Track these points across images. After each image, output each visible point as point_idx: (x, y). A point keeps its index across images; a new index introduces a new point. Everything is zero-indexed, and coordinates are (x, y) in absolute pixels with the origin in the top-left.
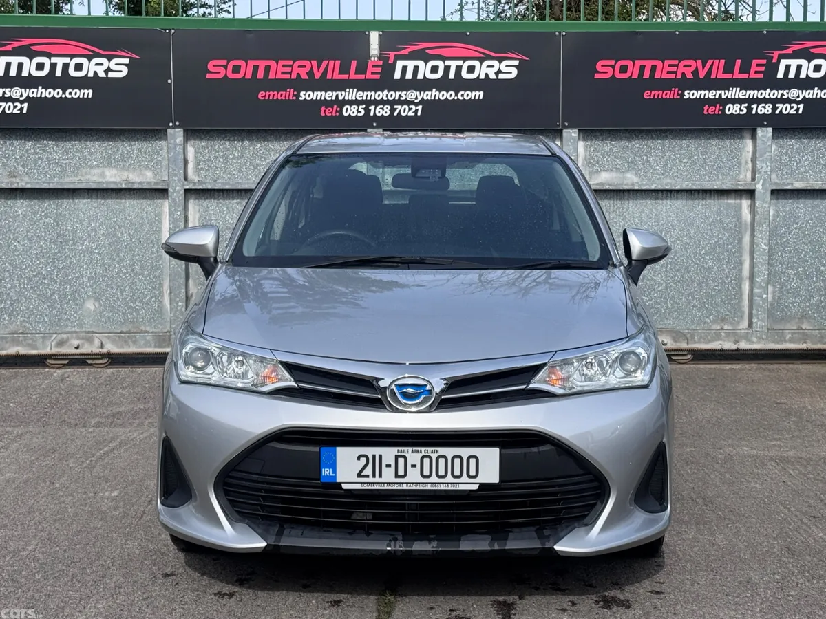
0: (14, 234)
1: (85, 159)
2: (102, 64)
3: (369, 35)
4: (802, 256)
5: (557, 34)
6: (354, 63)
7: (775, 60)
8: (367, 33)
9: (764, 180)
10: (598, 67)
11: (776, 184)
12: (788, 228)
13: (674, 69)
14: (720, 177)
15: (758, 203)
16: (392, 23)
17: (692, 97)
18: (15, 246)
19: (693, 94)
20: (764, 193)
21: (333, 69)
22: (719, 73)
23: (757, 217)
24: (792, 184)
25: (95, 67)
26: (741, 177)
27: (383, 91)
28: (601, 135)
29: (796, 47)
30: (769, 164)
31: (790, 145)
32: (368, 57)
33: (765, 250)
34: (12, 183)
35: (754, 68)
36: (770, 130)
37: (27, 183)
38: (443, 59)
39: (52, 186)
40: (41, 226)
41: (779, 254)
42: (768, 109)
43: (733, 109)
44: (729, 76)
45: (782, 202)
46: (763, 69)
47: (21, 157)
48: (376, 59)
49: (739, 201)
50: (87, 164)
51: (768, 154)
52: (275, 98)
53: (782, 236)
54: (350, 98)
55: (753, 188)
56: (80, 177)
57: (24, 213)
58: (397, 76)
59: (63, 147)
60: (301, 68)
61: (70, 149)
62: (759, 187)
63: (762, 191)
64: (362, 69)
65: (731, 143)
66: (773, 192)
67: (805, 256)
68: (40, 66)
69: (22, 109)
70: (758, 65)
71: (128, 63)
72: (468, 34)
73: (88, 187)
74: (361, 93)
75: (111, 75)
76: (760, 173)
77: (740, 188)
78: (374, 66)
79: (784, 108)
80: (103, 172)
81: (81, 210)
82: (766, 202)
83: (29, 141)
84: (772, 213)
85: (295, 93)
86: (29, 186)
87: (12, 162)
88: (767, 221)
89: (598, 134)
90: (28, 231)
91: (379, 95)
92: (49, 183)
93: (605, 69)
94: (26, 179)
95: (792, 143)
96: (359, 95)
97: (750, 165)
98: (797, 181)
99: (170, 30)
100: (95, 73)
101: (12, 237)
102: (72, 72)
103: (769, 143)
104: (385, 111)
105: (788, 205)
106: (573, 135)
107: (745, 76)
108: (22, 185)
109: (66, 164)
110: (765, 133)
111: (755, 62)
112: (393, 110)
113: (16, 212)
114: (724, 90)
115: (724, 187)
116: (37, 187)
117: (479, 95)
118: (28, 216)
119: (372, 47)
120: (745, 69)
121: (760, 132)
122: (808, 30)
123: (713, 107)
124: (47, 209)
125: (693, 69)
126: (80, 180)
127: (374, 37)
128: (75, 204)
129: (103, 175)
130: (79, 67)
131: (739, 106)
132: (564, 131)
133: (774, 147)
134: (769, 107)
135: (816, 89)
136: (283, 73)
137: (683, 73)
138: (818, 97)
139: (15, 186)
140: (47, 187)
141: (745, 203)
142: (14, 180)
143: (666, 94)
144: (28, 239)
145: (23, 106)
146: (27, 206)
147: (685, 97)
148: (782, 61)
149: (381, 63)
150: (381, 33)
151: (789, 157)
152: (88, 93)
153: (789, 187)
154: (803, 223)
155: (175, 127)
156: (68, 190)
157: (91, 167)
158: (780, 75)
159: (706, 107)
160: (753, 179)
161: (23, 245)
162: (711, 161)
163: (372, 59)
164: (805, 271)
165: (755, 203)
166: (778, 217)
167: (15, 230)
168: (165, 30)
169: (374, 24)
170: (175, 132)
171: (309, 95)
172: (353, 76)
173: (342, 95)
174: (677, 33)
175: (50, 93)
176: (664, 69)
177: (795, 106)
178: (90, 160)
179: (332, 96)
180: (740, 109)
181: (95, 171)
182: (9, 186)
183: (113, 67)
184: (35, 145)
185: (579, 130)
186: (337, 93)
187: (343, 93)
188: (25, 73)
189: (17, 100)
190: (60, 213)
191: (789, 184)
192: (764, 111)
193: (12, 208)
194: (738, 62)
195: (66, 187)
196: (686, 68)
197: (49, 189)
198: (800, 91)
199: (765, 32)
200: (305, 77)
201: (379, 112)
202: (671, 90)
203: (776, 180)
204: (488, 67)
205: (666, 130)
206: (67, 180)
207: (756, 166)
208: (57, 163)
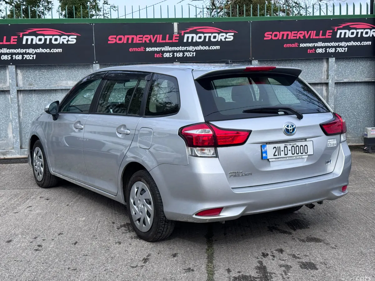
0: (32, 108)
1: (60, 77)
2: (65, 38)
3: (173, 24)
4: (347, 108)
5: (249, 22)
6: (168, 36)
7: (336, 31)
8: (172, 23)
9: (332, 79)
10: (266, 35)
11: (337, 80)
12: (341, 98)
13: (296, 35)
14: (314, 78)
15: (330, 88)
16: (182, 19)
17: (303, 46)
18: (32, 113)
19: (303, 45)
20: (332, 84)
21: (159, 38)
22: (313, 36)
23: (330, 94)
24: (343, 80)
25: (62, 40)
26: (323, 78)
27: (179, 47)
28: (267, 62)
29: (344, 25)
30: (334, 72)
31: (341, 65)
32: (174, 33)
33: (333, 107)
34: (30, 88)
35: (327, 34)
36: (334, 58)
37: (36, 87)
38: (203, 33)
39: (47, 88)
40: (43, 104)
41: (338, 108)
42: (333, 50)
43: (319, 51)
44: (318, 37)
45: (339, 87)
46: (331, 34)
47: (34, 77)
48: (176, 34)
49: (322, 87)
50: (61, 79)
51: (333, 68)
52: (136, 51)
53: (339, 101)
54: (166, 50)
55: (328, 82)
56: (58, 85)
57: (36, 100)
58: (185, 40)
59: (51, 72)
60: (147, 38)
61: (53, 73)
62: (330, 82)
63: (331, 83)
64: (171, 38)
65: (318, 64)
66: (335, 83)
67: (348, 109)
68: (40, 40)
69: (33, 57)
70: (329, 33)
71: (76, 37)
72: (213, 23)
73: (61, 88)
74: (171, 48)
75: (69, 43)
76: (330, 76)
77: (323, 82)
78: (176, 37)
79: (340, 50)
80: (67, 82)
81: (59, 98)
82: (333, 87)
83: (37, 70)
84: (335, 92)
85: (144, 48)
86: (37, 89)
87: (30, 79)
88: (334, 95)
89: (266, 62)
90: (37, 107)
91: (178, 49)
92: (45, 87)
93: (268, 36)
94: (36, 86)
95: (343, 64)
96: (170, 49)
97: (326, 73)
98: (345, 79)
99: (93, 24)
100: (63, 42)
101: (31, 109)
102: (53, 42)
103: (334, 64)
104: (181, 55)
105: (341, 89)
106: (256, 63)
107: (324, 37)
108: (35, 88)
109: (52, 79)
110: (332, 60)
111: (328, 31)
112: (184, 54)
113: (32, 99)
114: (316, 43)
115: (316, 82)
116: (41, 89)
117: (218, 47)
118: (37, 101)
119: (175, 29)
120: (324, 34)
121: (330, 60)
122: (348, 18)
123: (312, 50)
124: (45, 98)
125: (303, 35)
126: (58, 86)
127: (176, 25)
128: (56, 96)
129: (67, 84)
130: (56, 40)
131: (322, 49)
132: (252, 61)
133: (335, 65)
134: (334, 49)
135: (352, 42)
136: (139, 40)
137: (299, 37)
138: (353, 45)
139: (31, 89)
140: (45, 89)
141: (324, 88)
142: (31, 86)
143: (293, 45)
144: (38, 110)
145: (34, 56)
146: (37, 97)
147: (300, 46)
148: (338, 31)
149: (178, 35)
150: (178, 23)
151: (342, 69)
152: (60, 50)
153: (342, 81)
154: (347, 96)
155: (96, 63)
156: (53, 90)
157: (62, 80)
158: (338, 36)
159: (309, 50)
160: (328, 78)
161: (36, 113)
162: (310, 72)
163: (175, 34)
164: (348, 114)
165: (328, 88)
166: (337, 93)
167: (32, 107)
168: (91, 24)
169: (176, 20)
170: (96, 65)
171: (150, 49)
172: (167, 41)
173: (163, 49)
174: (297, 20)
175: (44, 51)
176: (292, 35)
177: (344, 48)
178: (62, 78)
179: (159, 49)
180: (322, 50)
181: (64, 82)
182: (29, 89)
183: (70, 39)
184: (39, 72)
185: (258, 61)
186: (161, 48)
187: (164, 48)
188: (34, 43)
189: (31, 54)
190: (50, 100)
191: (342, 80)
192: (332, 51)
193: (31, 97)
194: (321, 31)
195: (52, 89)
196: (301, 34)
197: (46, 90)
198: (346, 43)
199: (332, 19)
200: (148, 42)
201: (178, 55)
202: (295, 44)
203: (337, 79)
204: (221, 36)
205: (292, 60)
206: (53, 86)
207: (329, 73)
208: (48, 79)
